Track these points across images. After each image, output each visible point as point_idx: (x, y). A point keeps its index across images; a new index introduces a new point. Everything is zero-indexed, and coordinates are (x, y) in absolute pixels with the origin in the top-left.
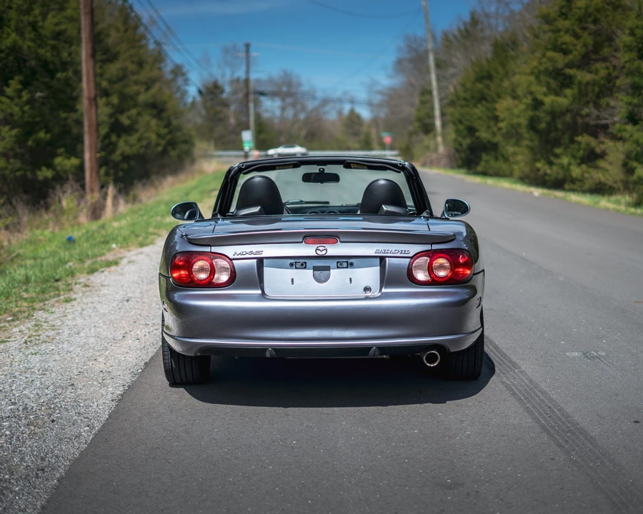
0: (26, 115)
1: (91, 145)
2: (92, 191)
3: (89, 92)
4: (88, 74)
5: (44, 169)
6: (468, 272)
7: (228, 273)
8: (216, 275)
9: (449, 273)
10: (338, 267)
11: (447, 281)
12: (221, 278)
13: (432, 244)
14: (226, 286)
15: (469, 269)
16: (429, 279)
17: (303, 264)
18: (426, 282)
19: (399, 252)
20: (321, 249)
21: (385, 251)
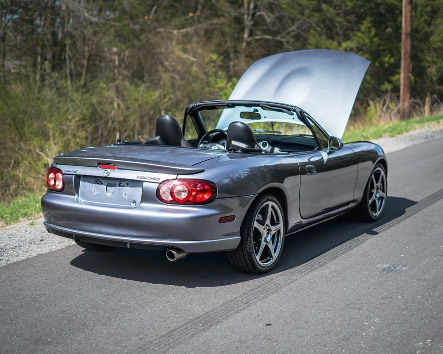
0: (373, 45)
1: (405, 68)
2: (404, 100)
3: (406, 28)
4: (406, 16)
5: (386, 83)
6: (206, 196)
7: (62, 182)
8: (57, 183)
9: (187, 197)
10: (120, 186)
11: (186, 202)
12: (59, 185)
13: (178, 174)
14: (61, 191)
15: (208, 195)
16: (172, 199)
17: (101, 182)
18: (170, 201)
19: (152, 179)
20: (106, 172)
21: (143, 177)
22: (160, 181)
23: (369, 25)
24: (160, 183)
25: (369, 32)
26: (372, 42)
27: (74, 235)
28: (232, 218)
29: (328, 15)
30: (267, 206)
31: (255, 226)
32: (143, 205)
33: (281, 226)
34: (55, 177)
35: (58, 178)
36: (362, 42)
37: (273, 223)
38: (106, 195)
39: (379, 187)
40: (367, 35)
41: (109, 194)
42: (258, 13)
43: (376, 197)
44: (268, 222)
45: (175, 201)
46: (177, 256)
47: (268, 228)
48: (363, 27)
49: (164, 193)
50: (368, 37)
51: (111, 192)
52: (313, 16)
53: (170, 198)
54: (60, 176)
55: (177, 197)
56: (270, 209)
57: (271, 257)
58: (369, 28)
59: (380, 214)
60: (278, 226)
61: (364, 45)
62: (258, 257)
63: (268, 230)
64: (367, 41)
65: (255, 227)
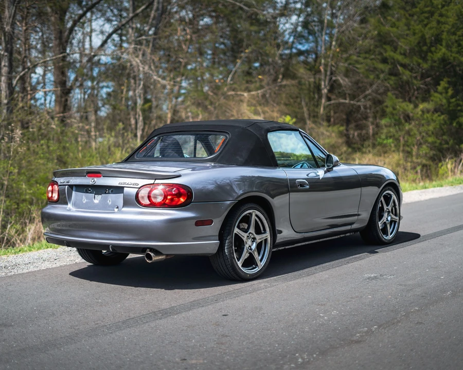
0: (451, 105)
6: (182, 200)
7: (57, 194)
8: (54, 195)
9: (163, 200)
10: (106, 193)
11: (163, 205)
12: (55, 196)
13: (156, 179)
14: (57, 202)
15: (183, 198)
16: (150, 203)
17: (90, 190)
18: (147, 205)
19: (131, 185)
20: (93, 181)
21: (124, 183)
22: (139, 186)
23: (447, 85)
24: (139, 188)
25: (447, 92)
26: (449, 103)
27: (65, 242)
28: (209, 222)
29: (405, 78)
30: (251, 214)
31: (235, 232)
32: (125, 209)
33: (267, 235)
34: (52, 190)
35: (55, 190)
36: (439, 102)
37: (258, 231)
38: (94, 203)
39: (390, 210)
40: (444, 95)
41: (96, 201)
42: (334, 78)
43: (388, 220)
44: (252, 230)
45: (153, 205)
46: (156, 258)
47: (252, 237)
48: (440, 88)
49: (143, 197)
50: (445, 98)
51: (98, 199)
52: (389, 79)
53: (148, 202)
54: (56, 187)
55: (154, 200)
56: (254, 217)
57: (257, 265)
58: (446, 89)
59: (393, 238)
60: (264, 236)
61: (442, 105)
62: (240, 264)
63: (252, 238)
64: (444, 101)
65: (235, 234)
